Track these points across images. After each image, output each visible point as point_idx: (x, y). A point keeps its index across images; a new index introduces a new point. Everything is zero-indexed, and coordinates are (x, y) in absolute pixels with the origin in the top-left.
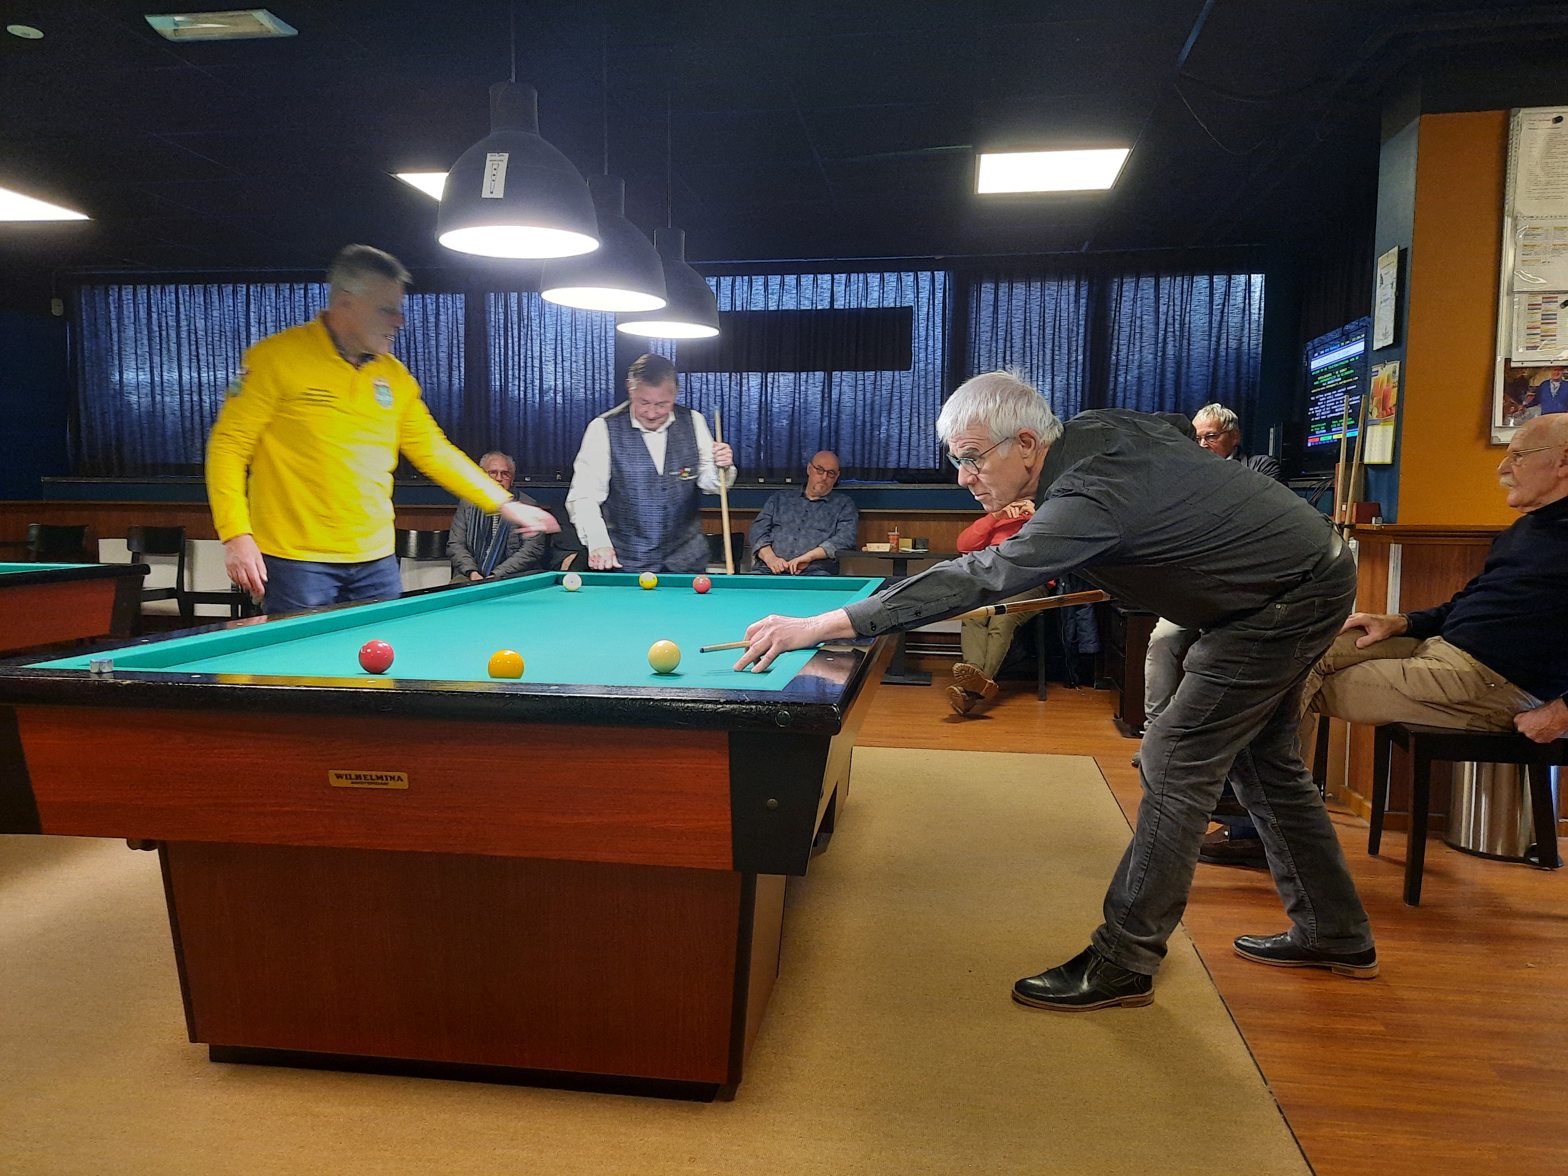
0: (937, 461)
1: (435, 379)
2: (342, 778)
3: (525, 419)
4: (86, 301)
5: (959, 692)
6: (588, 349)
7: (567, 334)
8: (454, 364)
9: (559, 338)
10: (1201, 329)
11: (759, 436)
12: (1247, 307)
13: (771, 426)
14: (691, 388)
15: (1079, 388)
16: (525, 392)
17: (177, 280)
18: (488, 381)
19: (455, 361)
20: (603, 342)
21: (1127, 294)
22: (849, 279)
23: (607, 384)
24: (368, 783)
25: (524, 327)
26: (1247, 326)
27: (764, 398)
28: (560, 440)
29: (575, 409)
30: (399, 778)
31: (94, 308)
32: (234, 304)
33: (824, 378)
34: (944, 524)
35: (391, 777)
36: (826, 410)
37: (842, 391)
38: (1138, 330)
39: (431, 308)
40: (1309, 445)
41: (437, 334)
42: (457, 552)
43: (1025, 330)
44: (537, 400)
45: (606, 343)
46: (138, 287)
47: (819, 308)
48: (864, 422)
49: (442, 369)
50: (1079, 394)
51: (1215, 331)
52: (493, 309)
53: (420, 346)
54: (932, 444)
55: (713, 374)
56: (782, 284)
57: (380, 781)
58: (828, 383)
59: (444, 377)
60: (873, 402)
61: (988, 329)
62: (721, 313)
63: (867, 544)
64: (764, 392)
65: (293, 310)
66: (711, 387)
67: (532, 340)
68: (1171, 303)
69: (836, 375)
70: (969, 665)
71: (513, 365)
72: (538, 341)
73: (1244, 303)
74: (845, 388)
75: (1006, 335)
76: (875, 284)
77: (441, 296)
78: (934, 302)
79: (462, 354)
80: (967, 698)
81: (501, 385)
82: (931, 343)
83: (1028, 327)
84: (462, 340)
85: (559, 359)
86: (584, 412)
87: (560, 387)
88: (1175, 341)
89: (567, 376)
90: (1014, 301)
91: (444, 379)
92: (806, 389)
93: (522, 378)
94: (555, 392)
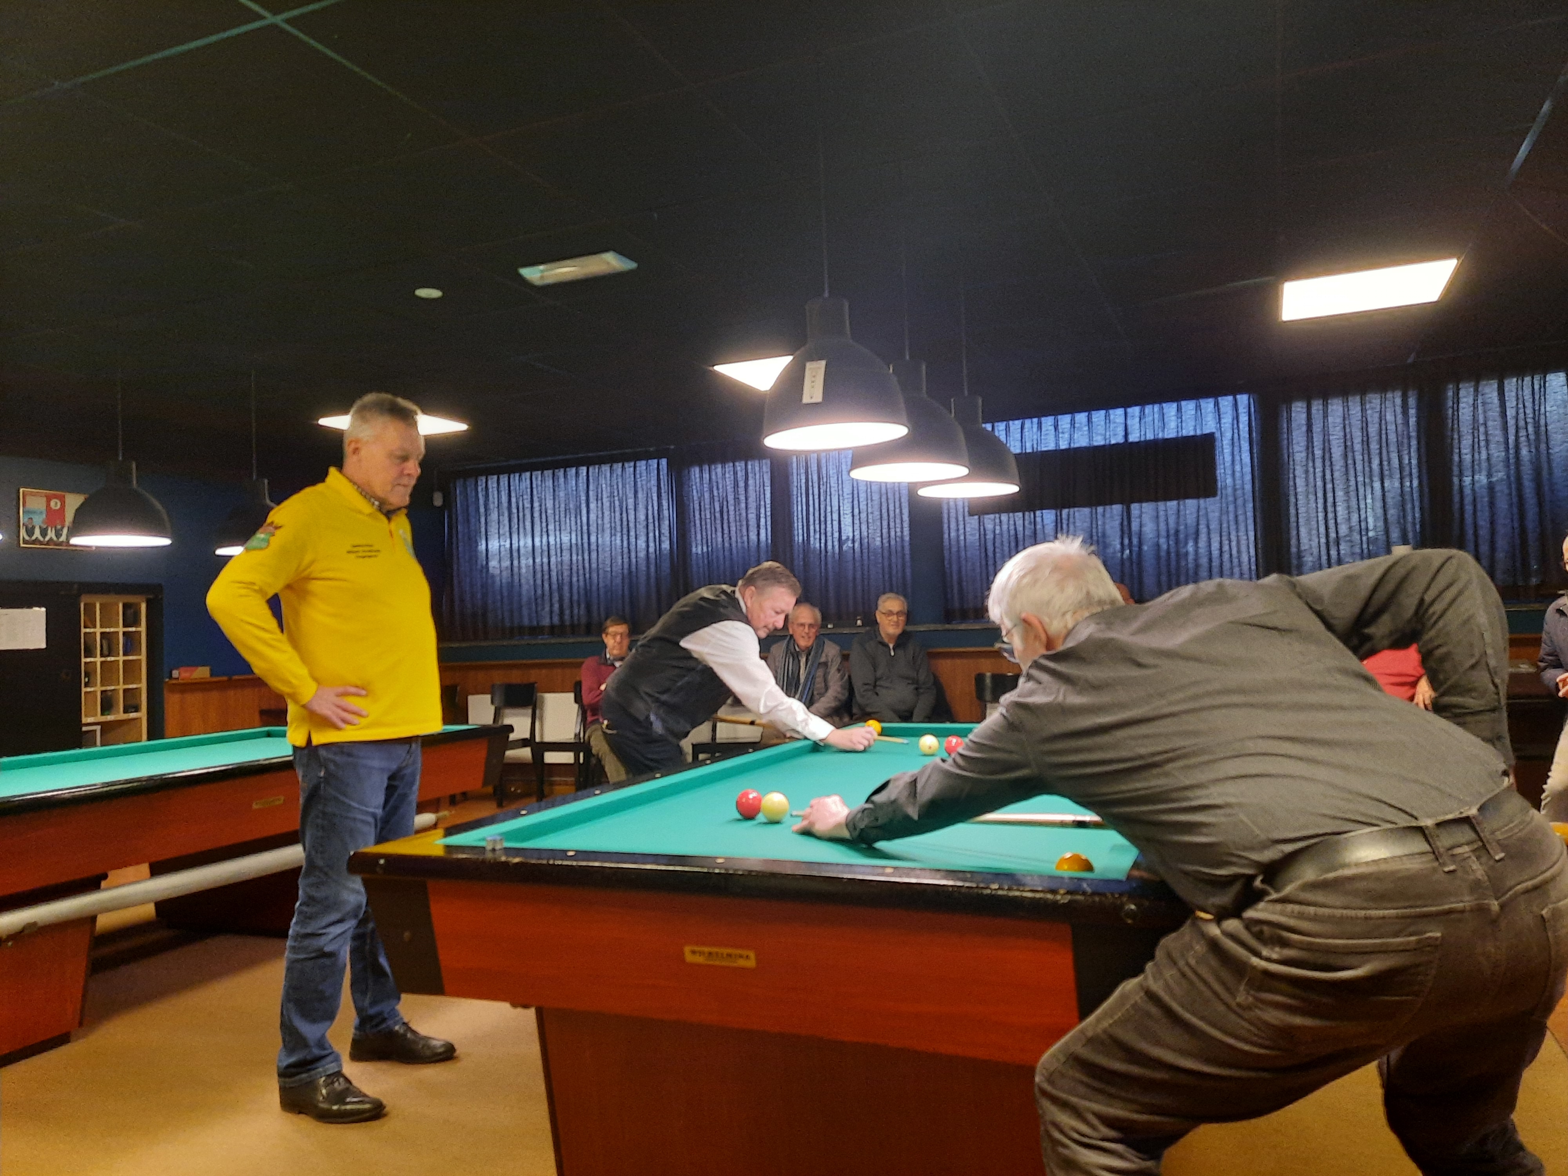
1: (745, 538)
3: (826, 569)
4: (460, 491)
9: (856, 495)
10: (1562, 431)
14: (984, 529)
15: (1417, 504)
16: (826, 543)
17: (532, 468)
18: (792, 537)
19: (763, 520)
21: (1465, 400)
22: (1142, 412)
23: (902, 532)
25: (823, 485)
28: (859, 588)
29: (872, 558)
31: (466, 497)
32: (577, 485)
33: (1122, 511)
37: (1143, 523)
38: (1482, 437)
39: (741, 475)
41: (747, 498)
43: (1346, 447)
44: (837, 551)
46: (501, 476)
47: (1113, 442)
48: (1168, 551)
49: (751, 529)
50: (1417, 509)
52: (795, 471)
53: (731, 508)
54: (1247, 571)
55: (1006, 514)
56: (1073, 423)
58: (1127, 515)
60: (1177, 531)
61: (1303, 449)
64: (1059, 529)
65: (624, 486)
66: (1005, 527)
67: (830, 495)
68: (1521, 406)
69: (1135, 507)
71: (814, 521)
72: (837, 496)
74: (1146, 518)
75: (1324, 454)
76: (1171, 415)
77: (749, 463)
78: (1238, 426)
79: (769, 514)
81: (803, 540)
82: (1238, 468)
83: (1350, 444)
84: (768, 501)
85: (856, 511)
86: (881, 558)
87: (857, 537)
88: (1529, 445)
89: (864, 527)
90: (1330, 419)
91: (753, 536)
92: (1104, 523)
93: (823, 531)
94: (853, 541)
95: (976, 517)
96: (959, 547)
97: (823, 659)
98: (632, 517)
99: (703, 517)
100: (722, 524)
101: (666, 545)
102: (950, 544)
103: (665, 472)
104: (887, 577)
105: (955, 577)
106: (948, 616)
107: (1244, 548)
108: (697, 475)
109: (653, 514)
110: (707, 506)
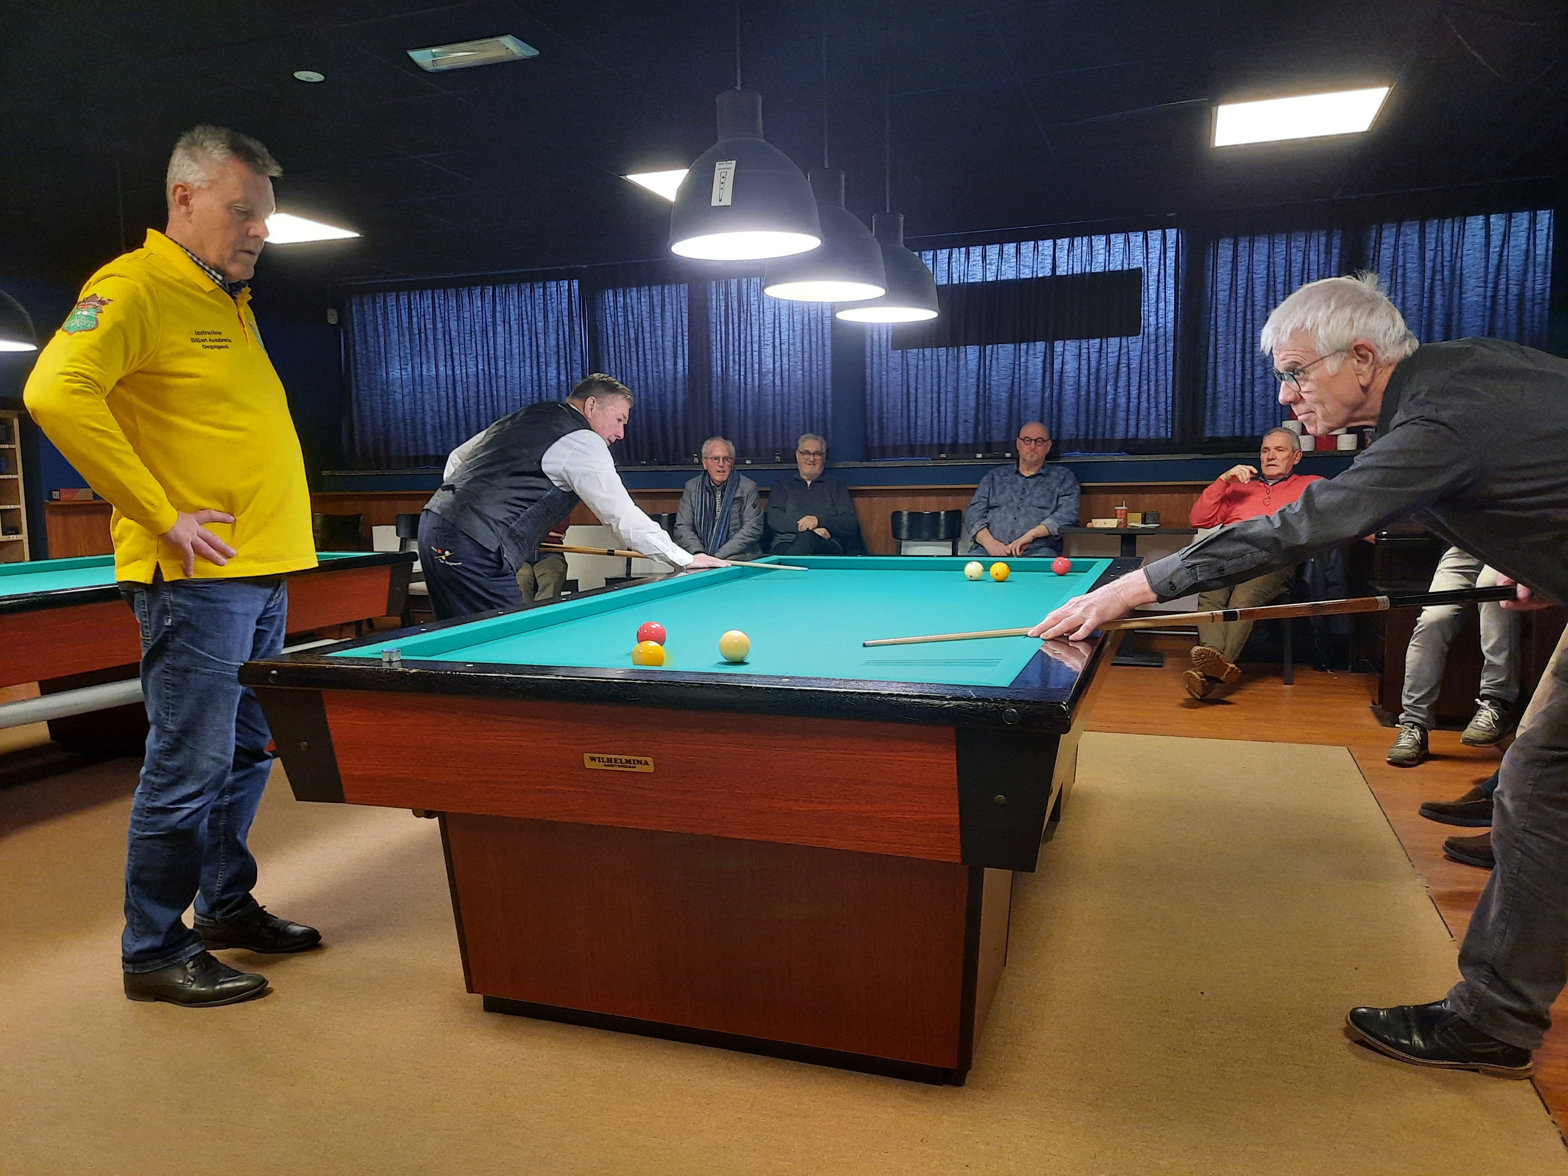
0: (1169, 430)
1: (662, 368)
2: (595, 760)
3: (745, 402)
4: (357, 309)
6: (805, 331)
7: (785, 318)
8: (679, 352)
9: (777, 321)
10: (1475, 276)
11: (977, 411)
12: (1531, 248)
13: (989, 400)
14: (907, 365)
16: (745, 376)
17: (433, 286)
18: (710, 368)
19: (680, 349)
20: (820, 323)
21: (1387, 240)
22: (1071, 245)
23: (824, 365)
24: (619, 766)
25: (744, 312)
26: (1531, 269)
27: (982, 371)
28: (779, 423)
29: (792, 392)
30: (646, 763)
31: (363, 315)
32: (482, 305)
33: (1046, 349)
34: (1178, 496)
35: (638, 761)
36: (1048, 381)
37: (1065, 360)
38: (1399, 280)
39: (657, 299)
41: (663, 324)
42: (684, 535)
43: (1268, 286)
44: (757, 384)
45: (823, 324)
46: (401, 293)
47: (1040, 275)
48: (1088, 392)
49: (667, 358)
51: (1491, 276)
52: (714, 297)
53: (647, 335)
54: (1163, 413)
55: (930, 349)
56: (1001, 253)
57: (628, 765)
58: (1049, 356)
59: (669, 365)
60: (1098, 370)
61: (1227, 287)
62: (938, 287)
63: (1093, 520)
64: (982, 365)
65: (533, 308)
66: (928, 363)
67: (751, 325)
68: (1440, 248)
69: (1058, 345)
71: (734, 351)
72: (757, 325)
73: (1528, 243)
74: (1068, 357)
75: (1247, 292)
76: (1100, 247)
77: (666, 287)
78: (1165, 262)
79: (686, 342)
81: (722, 371)
82: (1162, 305)
83: (1272, 283)
84: (686, 329)
85: (777, 342)
86: (801, 393)
87: (778, 369)
88: (1443, 290)
89: (785, 359)
90: (1255, 257)
91: (670, 367)
92: (1027, 361)
93: (742, 362)
94: (774, 375)
95: (900, 351)
96: (881, 383)
97: (738, 495)
98: (541, 342)
99: (617, 344)
100: (637, 352)
102: (872, 379)
103: (577, 294)
104: (807, 411)
105: (876, 413)
106: (868, 453)
107: (1162, 388)
108: (611, 299)
109: (564, 339)
110: (622, 333)
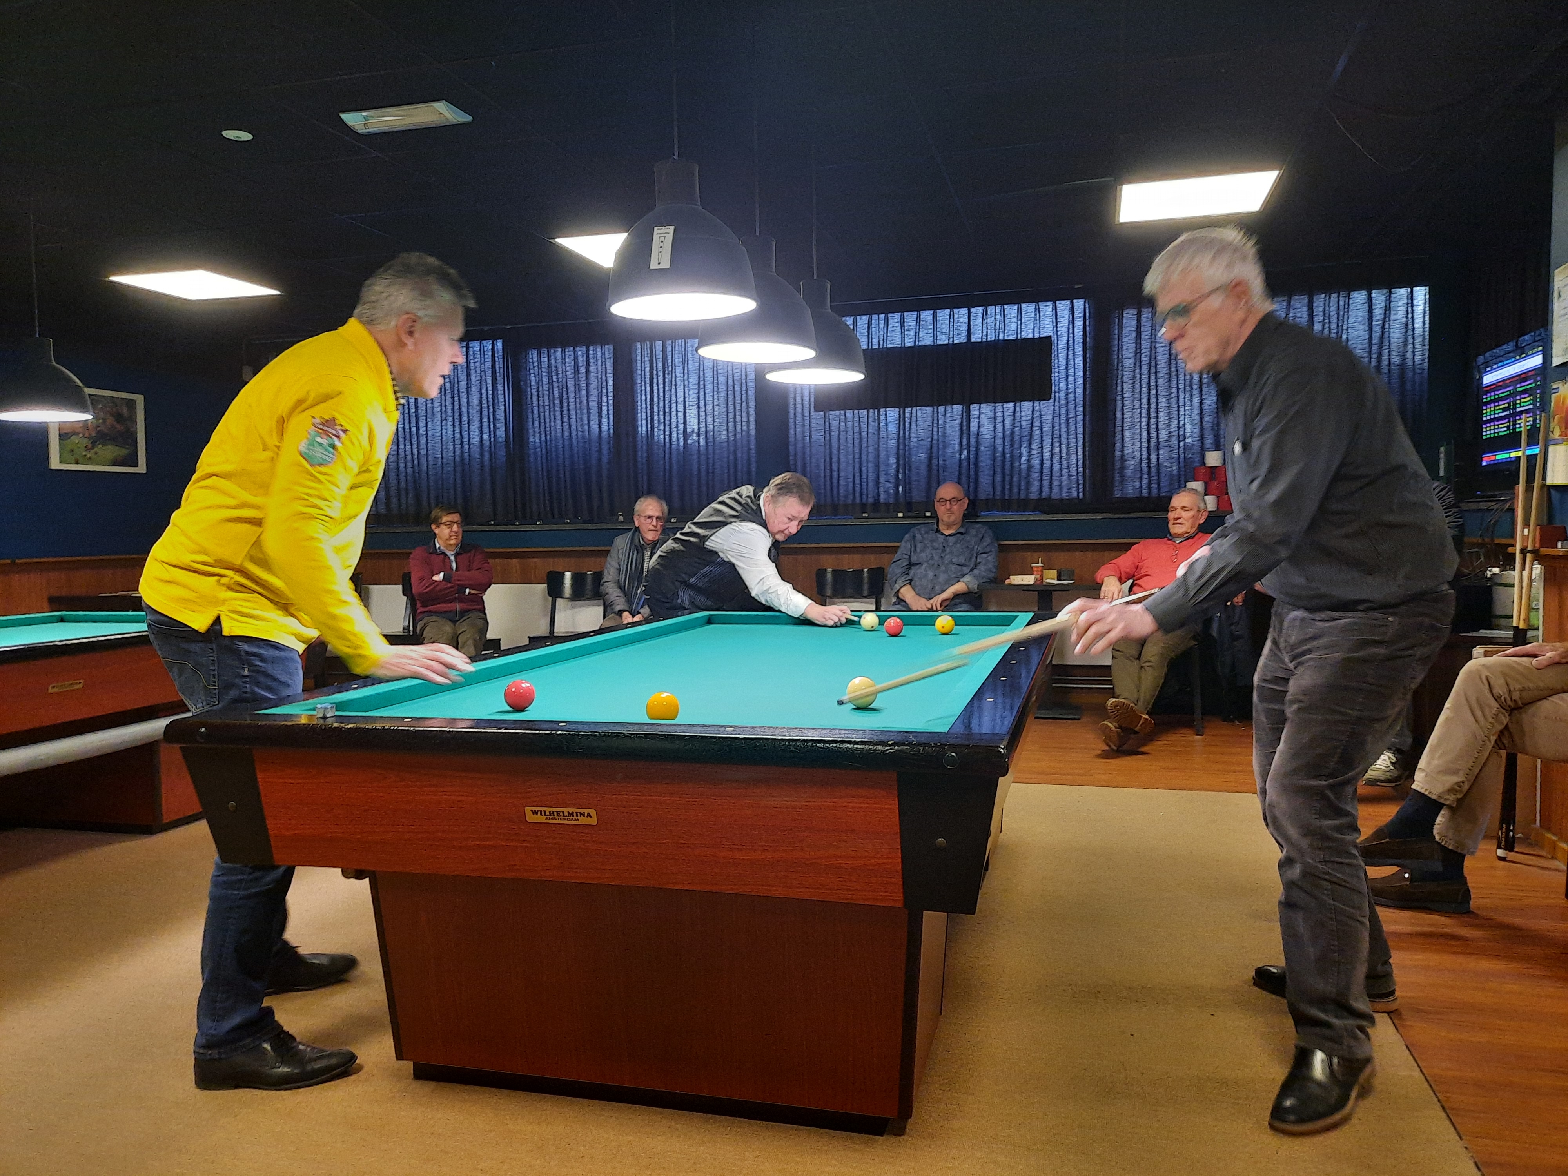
0: (1081, 490)
1: (586, 427)
2: (537, 814)
3: (670, 462)
5: (1113, 728)
6: (729, 392)
7: (709, 379)
8: (603, 412)
9: (702, 383)
11: (898, 472)
12: (1410, 321)
13: (909, 461)
14: (830, 428)
16: (670, 436)
18: (635, 427)
19: (604, 409)
20: (744, 385)
22: (985, 313)
23: (748, 426)
25: (668, 374)
26: (1410, 341)
27: (902, 432)
28: (704, 482)
29: (717, 451)
30: (589, 815)
33: (962, 411)
34: (1089, 554)
36: (964, 443)
37: (981, 423)
39: (581, 359)
40: (1484, 464)
41: (588, 385)
44: (682, 444)
45: (747, 386)
47: (956, 342)
48: (1004, 454)
49: (592, 418)
51: (1375, 348)
52: (639, 358)
53: (572, 395)
54: (1075, 474)
55: (851, 411)
56: (918, 320)
57: (571, 818)
58: (967, 416)
60: (1013, 433)
61: (1132, 355)
62: (862, 354)
63: (1011, 577)
64: (901, 427)
66: (850, 424)
67: (676, 385)
68: (1327, 321)
69: (974, 409)
70: (1123, 700)
71: (659, 411)
72: (682, 387)
73: (1407, 317)
74: (984, 419)
75: (1150, 360)
76: (1012, 315)
77: (591, 348)
78: (1073, 331)
79: (611, 402)
80: (1122, 734)
81: (647, 431)
82: (1071, 372)
84: (610, 389)
85: (702, 403)
86: (726, 452)
87: (703, 430)
89: (710, 420)
91: (594, 426)
92: (945, 423)
93: (667, 422)
94: (699, 435)
95: (822, 412)
96: (804, 443)
98: (464, 401)
99: (541, 403)
100: (562, 412)
101: (501, 432)
102: (795, 440)
103: (501, 354)
104: (732, 470)
107: (1073, 450)
108: (535, 359)
109: (487, 398)
110: (546, 393)
